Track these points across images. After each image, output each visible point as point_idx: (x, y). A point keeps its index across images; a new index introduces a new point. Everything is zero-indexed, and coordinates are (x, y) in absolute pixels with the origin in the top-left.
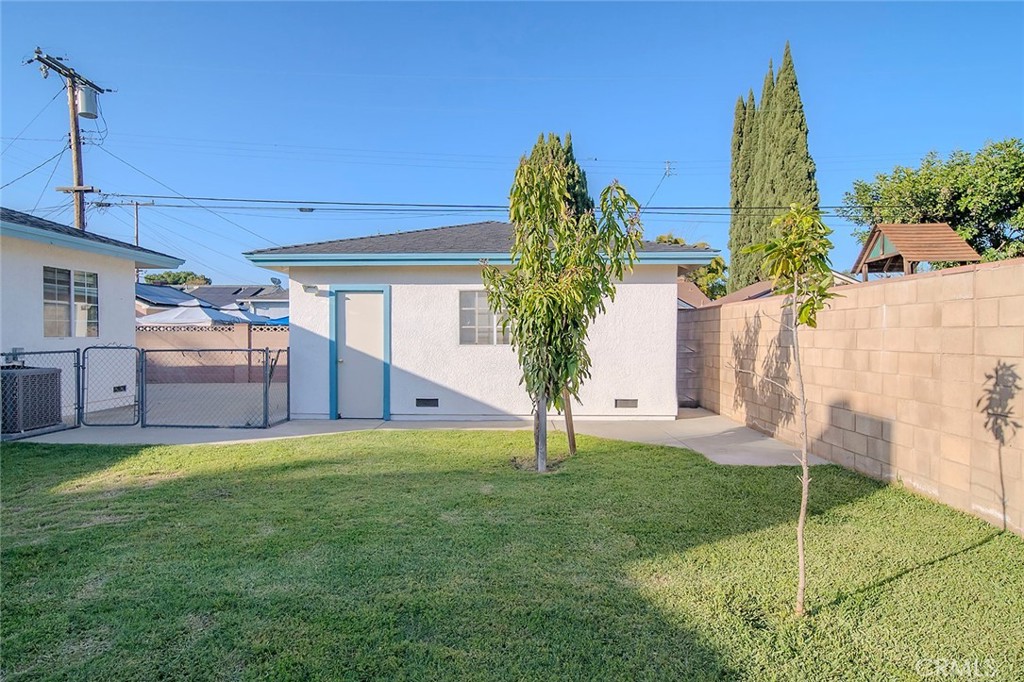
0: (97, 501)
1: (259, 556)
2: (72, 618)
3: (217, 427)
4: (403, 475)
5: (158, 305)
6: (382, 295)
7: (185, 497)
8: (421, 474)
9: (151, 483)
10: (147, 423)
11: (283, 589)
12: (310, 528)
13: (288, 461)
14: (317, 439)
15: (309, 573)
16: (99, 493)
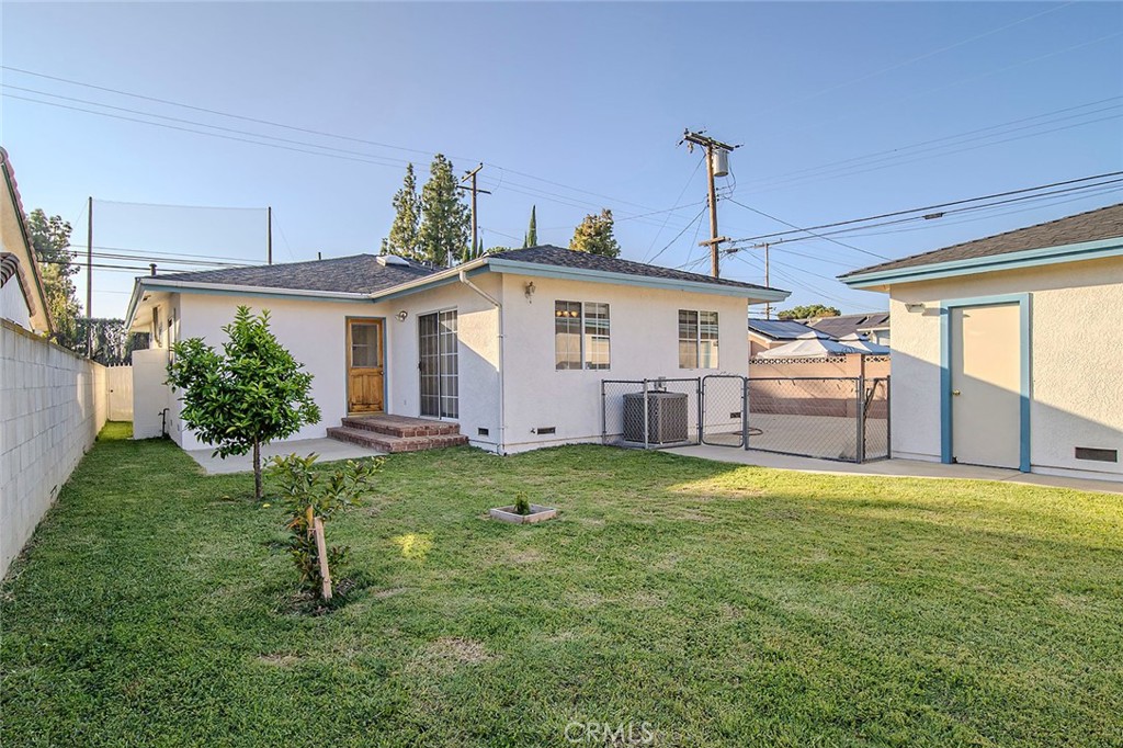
0: (693, 502)
1: (803, 576)
2: (648, 578)
3: (810, 457)
4: (1018, 539)
5: (780, 339)
6: (1017, 308)
7: (759, 512)
8: (1047, 543)
9: (737, 496)
10: (750, 446)
11: (813, 612)
12: (865, 566)
13: (871, 498)
14: (916, 481)
15: (844, 605)
16: (696, 496)
